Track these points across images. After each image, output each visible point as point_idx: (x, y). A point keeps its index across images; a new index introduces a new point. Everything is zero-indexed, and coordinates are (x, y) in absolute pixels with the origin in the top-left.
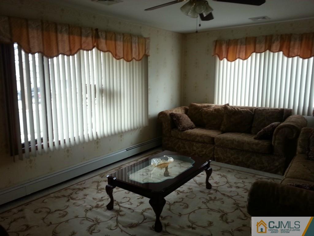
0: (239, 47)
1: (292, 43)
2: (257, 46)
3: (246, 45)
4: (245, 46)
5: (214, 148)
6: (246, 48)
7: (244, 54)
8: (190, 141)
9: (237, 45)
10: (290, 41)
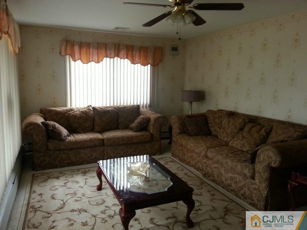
0: (91, 50)
1: (134, 53)
2: (108, 51)
3: (97, 49)
4: (96, 51)
5: (104, 150)
6: (98, 52)
7: (96, 58)
8: (76, 150)
9: (89, 48)
10: (133, 51)
